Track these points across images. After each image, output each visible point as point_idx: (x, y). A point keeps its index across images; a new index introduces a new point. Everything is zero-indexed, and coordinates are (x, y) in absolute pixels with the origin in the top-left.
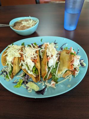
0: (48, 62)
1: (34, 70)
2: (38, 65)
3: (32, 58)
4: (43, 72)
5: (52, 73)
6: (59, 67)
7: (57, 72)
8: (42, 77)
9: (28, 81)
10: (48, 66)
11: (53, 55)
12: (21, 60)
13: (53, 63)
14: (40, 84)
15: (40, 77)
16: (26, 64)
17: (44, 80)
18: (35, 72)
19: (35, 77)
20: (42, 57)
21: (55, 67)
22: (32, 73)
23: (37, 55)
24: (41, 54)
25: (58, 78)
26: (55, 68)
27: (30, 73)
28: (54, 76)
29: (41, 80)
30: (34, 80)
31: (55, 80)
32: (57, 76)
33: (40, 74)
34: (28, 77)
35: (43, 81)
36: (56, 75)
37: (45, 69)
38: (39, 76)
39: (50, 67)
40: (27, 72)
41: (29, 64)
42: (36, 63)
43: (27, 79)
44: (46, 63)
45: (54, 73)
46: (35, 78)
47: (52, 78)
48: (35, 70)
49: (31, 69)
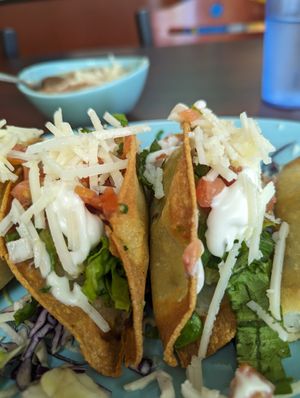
0: (206, 211)
1: (94, 270)
2: (130, 232)
3: (86, 181)
4: (163, 298)
5: (237, 299)
6: (286, 258)
7: (275, 293)
8: (154, 333)
9: (56, 361)
10: (204, 240)
11: (244, 163)
12: (11, 198)
13: (245, 220)
14: (141, 392)
15: (145, 335)
16: (40, 224)
17: (172, 361)
18: (100, 294)
19: (105, 328)
20: (159, 193)
21: (255, 254)
22: (77, 298)
23: (121, 164)
24: (155, 176)
25: (285, 345)
26: (256, 264)
27: (67, 295)
28: (252, 330)
29: (147, 360)
30: (95, 353)
31: (259, 356)
32: (276, 327)
33: (138, 305)
34: (52, 331)
35: (168, 369)
36: (269, 320)
37: (187, 266)
38: (130, 323)
39: (219, 253)
40: (46, 290)
41: (58, 226)
42: (114, 219)
43: (47, 342)
44: (189, 213)
45: (253, 305)
46: (105, 337)
47: (235, 341)
48: (106, 277)
49: (73, 260)
